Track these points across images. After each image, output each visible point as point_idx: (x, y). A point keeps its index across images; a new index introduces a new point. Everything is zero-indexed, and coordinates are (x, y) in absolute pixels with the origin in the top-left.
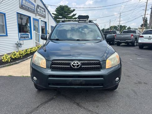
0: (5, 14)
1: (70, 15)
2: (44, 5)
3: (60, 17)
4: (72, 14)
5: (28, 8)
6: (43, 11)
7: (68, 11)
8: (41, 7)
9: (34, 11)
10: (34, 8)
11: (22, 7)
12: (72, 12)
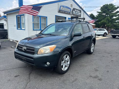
0: (47, 17)
1: (114, 12)
2: (80, 7)
3: (103, 14)
4: (116, 11)
5: (65, 11)
6: (78, 12)
7: (111, 8)
8: (76, 9)
9: (70, 13)
10: (70, 11)
11: (60, 11)
12: (117, 9)
